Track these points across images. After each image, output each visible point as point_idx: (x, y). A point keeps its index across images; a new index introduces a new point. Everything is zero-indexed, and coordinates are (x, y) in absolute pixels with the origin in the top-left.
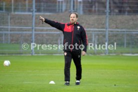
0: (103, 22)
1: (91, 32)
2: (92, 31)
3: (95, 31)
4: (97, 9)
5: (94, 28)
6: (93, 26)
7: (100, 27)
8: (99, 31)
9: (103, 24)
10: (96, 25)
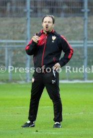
0: (23, 29)
1: (3, 46)
2: (5, 44)
3: (8, 44)
4: (14, 7)
5: (8, 38)
6: (6, 36)
7: (17, 37)
8: (16, 44)
9: (23, 33)
10: (11, 33)
